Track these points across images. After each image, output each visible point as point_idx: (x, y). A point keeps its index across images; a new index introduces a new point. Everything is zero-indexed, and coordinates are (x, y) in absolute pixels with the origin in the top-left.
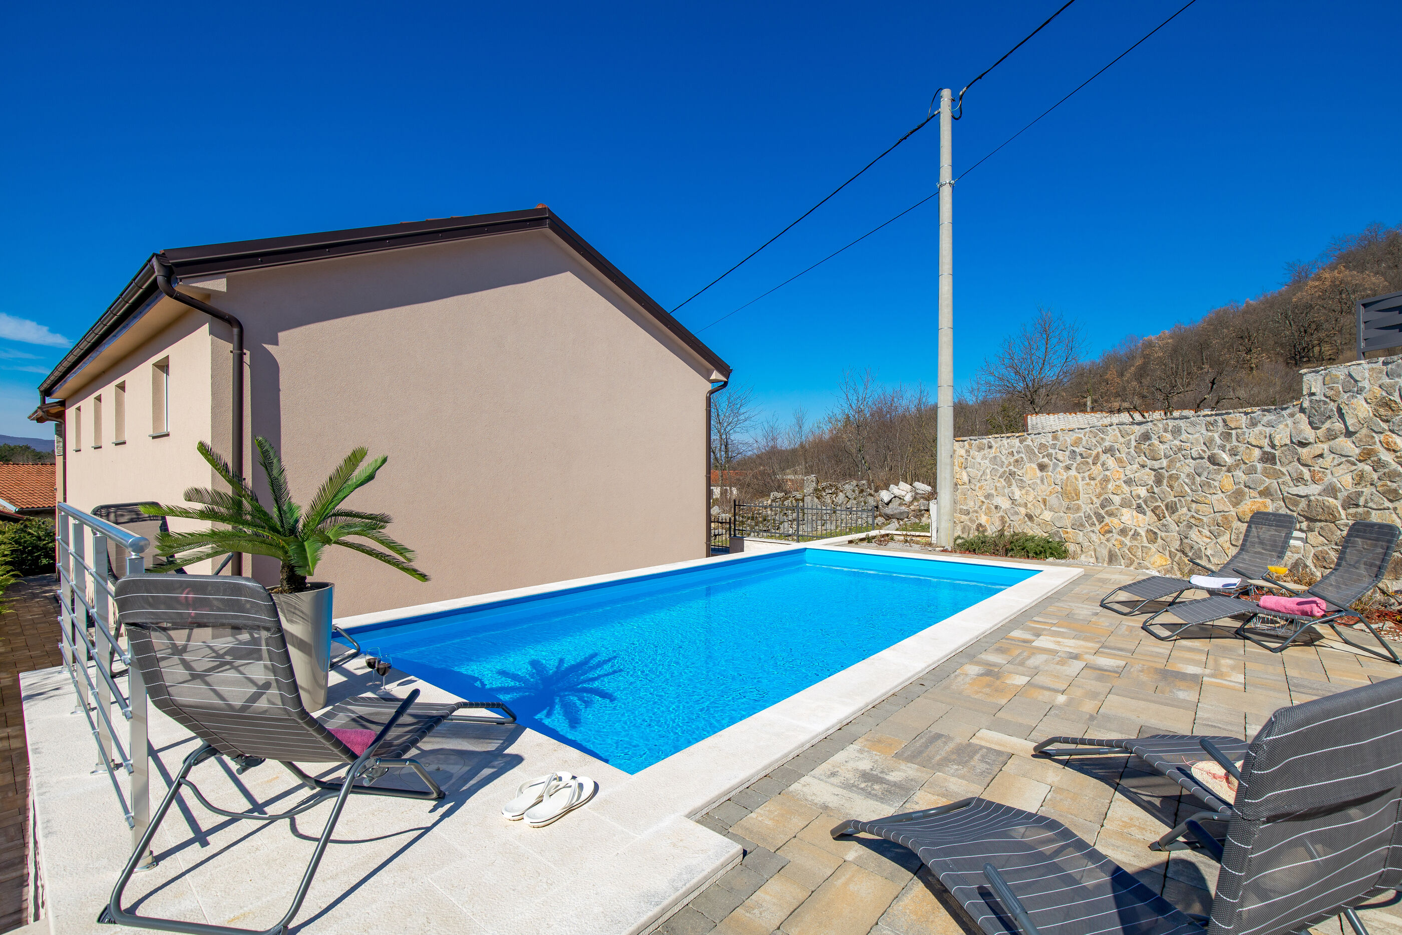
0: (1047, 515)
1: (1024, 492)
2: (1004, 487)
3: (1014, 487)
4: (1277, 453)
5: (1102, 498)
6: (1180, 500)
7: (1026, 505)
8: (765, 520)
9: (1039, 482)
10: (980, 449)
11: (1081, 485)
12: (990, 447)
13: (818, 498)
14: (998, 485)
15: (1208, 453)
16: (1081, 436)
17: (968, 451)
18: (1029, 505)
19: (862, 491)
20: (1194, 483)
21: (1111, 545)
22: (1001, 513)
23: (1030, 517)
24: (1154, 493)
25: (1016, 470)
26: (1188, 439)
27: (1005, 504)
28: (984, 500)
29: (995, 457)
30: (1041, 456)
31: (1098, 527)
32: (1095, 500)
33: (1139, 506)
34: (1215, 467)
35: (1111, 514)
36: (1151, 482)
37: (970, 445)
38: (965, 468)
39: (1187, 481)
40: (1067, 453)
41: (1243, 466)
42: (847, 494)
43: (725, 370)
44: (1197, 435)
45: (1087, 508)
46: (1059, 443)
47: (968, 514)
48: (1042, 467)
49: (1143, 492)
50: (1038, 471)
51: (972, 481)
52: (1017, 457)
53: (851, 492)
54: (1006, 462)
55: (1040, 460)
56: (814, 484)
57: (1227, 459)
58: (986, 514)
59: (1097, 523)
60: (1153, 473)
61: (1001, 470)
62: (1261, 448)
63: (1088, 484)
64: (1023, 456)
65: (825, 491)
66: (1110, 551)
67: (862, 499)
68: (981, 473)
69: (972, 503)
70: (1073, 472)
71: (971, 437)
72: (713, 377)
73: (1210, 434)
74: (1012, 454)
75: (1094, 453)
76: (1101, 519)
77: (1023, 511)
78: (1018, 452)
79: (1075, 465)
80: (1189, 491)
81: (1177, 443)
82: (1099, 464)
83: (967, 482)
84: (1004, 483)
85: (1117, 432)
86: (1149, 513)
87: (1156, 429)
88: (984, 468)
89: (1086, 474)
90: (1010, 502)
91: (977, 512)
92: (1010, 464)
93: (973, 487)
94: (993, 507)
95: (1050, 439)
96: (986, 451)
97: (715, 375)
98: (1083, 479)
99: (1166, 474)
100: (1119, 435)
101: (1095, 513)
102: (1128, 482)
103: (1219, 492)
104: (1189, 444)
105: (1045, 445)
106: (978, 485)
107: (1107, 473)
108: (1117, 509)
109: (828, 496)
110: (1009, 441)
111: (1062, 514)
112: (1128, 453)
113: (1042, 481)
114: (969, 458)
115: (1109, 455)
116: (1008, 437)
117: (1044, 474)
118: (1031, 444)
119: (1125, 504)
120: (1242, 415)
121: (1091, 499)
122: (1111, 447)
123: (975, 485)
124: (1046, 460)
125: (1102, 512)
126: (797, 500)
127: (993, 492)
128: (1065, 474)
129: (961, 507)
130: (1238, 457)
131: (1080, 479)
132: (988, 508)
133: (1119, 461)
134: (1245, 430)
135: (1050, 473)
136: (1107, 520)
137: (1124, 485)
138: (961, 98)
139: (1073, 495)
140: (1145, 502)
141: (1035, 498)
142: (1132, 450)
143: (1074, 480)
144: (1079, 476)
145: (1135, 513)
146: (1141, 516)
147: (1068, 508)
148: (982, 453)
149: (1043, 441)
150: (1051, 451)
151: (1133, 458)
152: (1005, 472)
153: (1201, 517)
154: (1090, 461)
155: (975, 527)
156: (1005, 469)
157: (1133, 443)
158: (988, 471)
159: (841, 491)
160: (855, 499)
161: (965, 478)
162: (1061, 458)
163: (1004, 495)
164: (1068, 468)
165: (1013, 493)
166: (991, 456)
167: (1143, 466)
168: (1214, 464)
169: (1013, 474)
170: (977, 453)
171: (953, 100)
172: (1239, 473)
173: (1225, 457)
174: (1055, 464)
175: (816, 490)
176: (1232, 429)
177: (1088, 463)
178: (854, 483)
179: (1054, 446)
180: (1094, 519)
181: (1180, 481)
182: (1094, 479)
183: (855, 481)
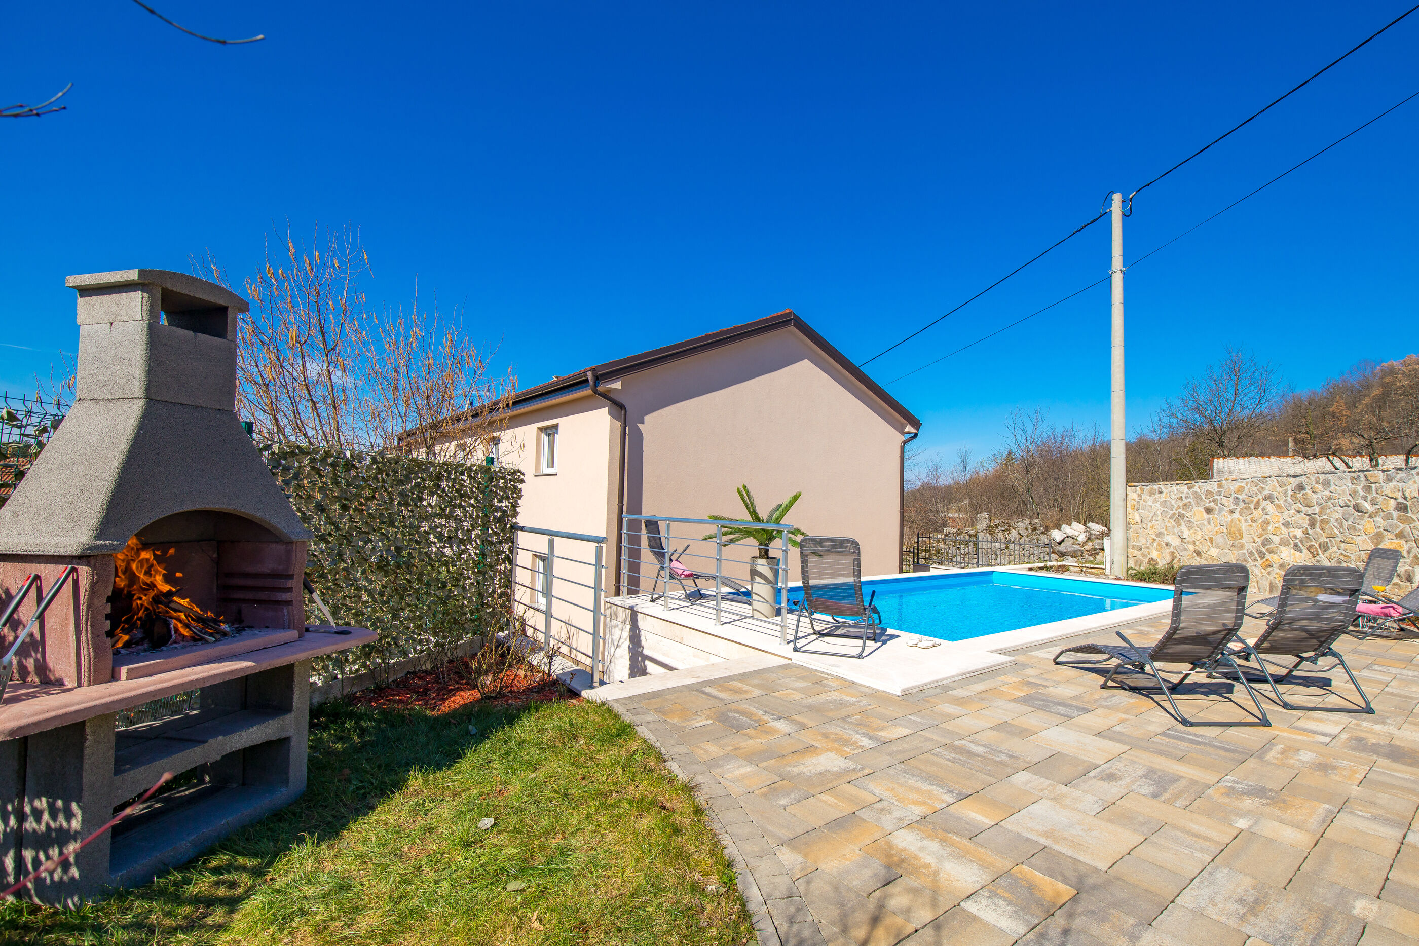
0: (1214, 552)
1: (1192, 531)
2: (1174, 527)
3: (1183, 527)
4: (1409, 504)
5: (1263, 538)
6: (1330, 540)
7: (1194, 543)
8: (939, 553)
9: (1206, 523)
10: (1151, 493)
11: (1244, 526)
12: (1161, 492)
13: (991, 534)
14: (1168, 525)
15: (1353, 502)
16: (1244, 485)
17: (1139, 496)
18: (1197, 543)
19: (1035, 529)
20: (1341, 527)
21: (1272, 578)
22: (1171, 549)
23: (1198, 553)
24: (1308, 534)
25: (1184, 512)
26: (1336, 490)
27: (1175, 541)
28: (1155, 538)
29: (1165, 501)
30: (1207, 501)
31: (1260, 562)
32: (1257, 539)
33: (1296, 545)
34: (1359, 514)
35: (1271, 551)
36: (1306, 525)
37: (1142, 490)
38: (1137, 510)
39: (1336, 524)
40: (1231, 499)
41: (1382, 514)
42: (1020, 532)
43: (916, 424)
44: (1344, 487)
45: (1249, 546)
46: (1224, 491)
47: (1141, 549)
48: (1209, 511)
49: (1299, 533)
50: (1205, 514)
51: (1144, 521)
52: (1185, 501)
53: (1024, 529)
54: (1176, 506)
55: (1207, 505)
56: (987, 522)
57: (1369, 508)
58: (1157, 550)
59: (1259, 559)
60: (1308, 518)
61: (1171, 513)
62: (1396, 499)
63: (1250, 526)
64: (1191, 500)
65: (997, 528)
66: (1271, 583)
67: (1035, 537)
68: (1153, 514)
69: (1144, 541)
70: (1236, 516)
71: (1143, 484)
72: (907, 430)
73: (1354, 486)
74: (1181, 498)
75: (1255, 500)
76: (1262, 555)
77: (1191, 548)
78: (1187, 497)
79: (1238, 509)
80: (1338, 533)
81: (1327, 493)
82: (1260, 509)
83: (1140, 522)
84: (1174, 523)
85: (1275, 482)
86: (1305, 551)
87: (1309, 481)
88: (1155, 510)
89: (1249, 518)
90: (1180, 540)
91: (1148, 548)
92: (1179, 507)
93: (1145, 526)
94: (1164, 544)
95: (1216, 487)
96: (1157, 495)
97: (909, 428)
98: (1246, 521)
99: (1319, 519)
100: (1277, 485)
101: (1257, 551)
102: (1286, 525)
103: (1363, 534)
104: (1337, 495)
105: (1211, 492)
106: (1150, 524)
107: (1266, 517)
108: (1277, 547)
109: (1001, 533)
110: (1178, 487)
111: (1227, 551)
112: (1286, 501)
113: (1209, 522)
114: (1141, 502)
115: (1268, 502)
116: (1177, 484)
117: (1211, 516)
118: (1198, 490)
119: (1284, 543)
120: (1380, 472)
121: (1253, 539)
122: (1270, 495)
123: (1147, 525)
124: (1212, 504)
125: (1264, 550)
126: (970, 536)
127: (1164, 531)
128: (1229, 517)
129: (1134, 543)
130: (1377, 506)
131: (1243, 522)
132: (1159, 545)
133: (1278, 507)
134: (1383, 484)
135: (1216, 516)
136: (1268, 556)
137: (1282, 527)
138: (1131, 200)
139: (1237, 535)
140: (1301, 541)
141: (1203, 536)
142: (1289, 498)
143: (1237, 523)
144: (1242, 519)
145: (1292, 551)
146: (1298, 553)
147: (1233, 546)
148: (1153, 497)
149: (1209, 488)
150: (1216, 497)
151: (1290, 505)
152: (1174, 514)
153: (1348, 555)
154: (1252, 506)
155: (1146, 561)
156: (1174, 511)
157: (1290, 493)
158: (1159, 513)
159: (1014, 529)
160: (1028, 536)
161: (1138, 519)
162: (1226, 504)
163: (1174, 534)
164: (1232, 512)
165: (1182, 532)
166: (1161, 500)
167: (1299, 512)
168: (1358, 511)
169: (1181, 516)
170: (1148, 497)
171: (1123, 201)
172: (1379, 519)
173: (1367, 506)
174: (1220, 508)
175: (989, 527)
176: (1372, 483)
177: (1250, 508)
178: (1027, 521)
179: (1219, 493)
180: (1257, 555)
181: (1331, 524)
182: (1255, 522)
183: (1027, 520)
